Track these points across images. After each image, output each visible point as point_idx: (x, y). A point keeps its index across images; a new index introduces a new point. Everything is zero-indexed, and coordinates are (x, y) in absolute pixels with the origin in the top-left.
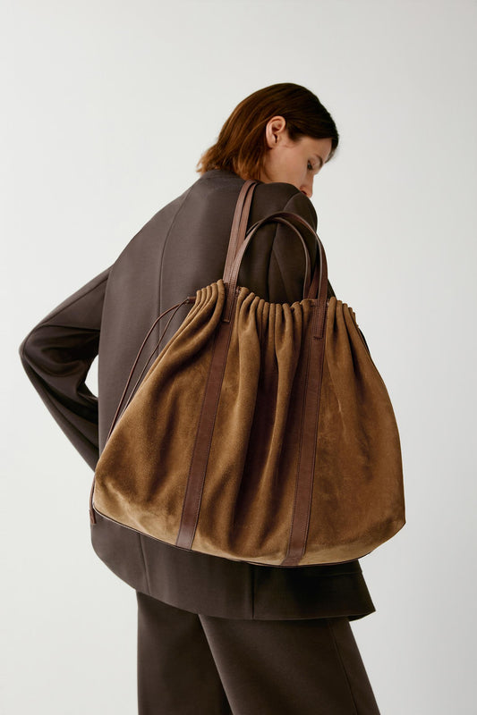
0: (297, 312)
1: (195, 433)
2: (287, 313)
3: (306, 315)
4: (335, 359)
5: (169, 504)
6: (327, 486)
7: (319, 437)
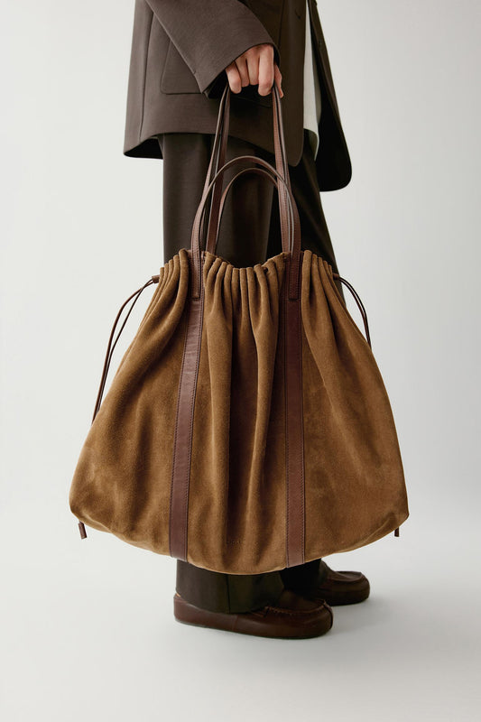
0: (271, 272)
1: (173, 447)
2: (259, 276)
3: (280, 274)
4: (313, 328)
5: (154, 531)
6: (321, 479)
7: (306, 420)
